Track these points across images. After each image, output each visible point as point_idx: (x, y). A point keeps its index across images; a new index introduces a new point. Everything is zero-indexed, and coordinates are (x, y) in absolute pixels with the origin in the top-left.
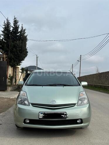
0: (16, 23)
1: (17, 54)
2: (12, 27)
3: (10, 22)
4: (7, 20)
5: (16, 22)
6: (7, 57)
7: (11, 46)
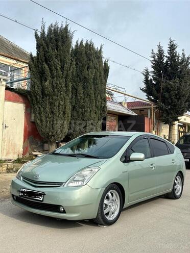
0: (173, 50)
1: (172, 102)
2: (166, 57)
3: (163, 49)
4: (159, 47)
5: (172, 48)
6: (156, 108)
7: (163, 89)
